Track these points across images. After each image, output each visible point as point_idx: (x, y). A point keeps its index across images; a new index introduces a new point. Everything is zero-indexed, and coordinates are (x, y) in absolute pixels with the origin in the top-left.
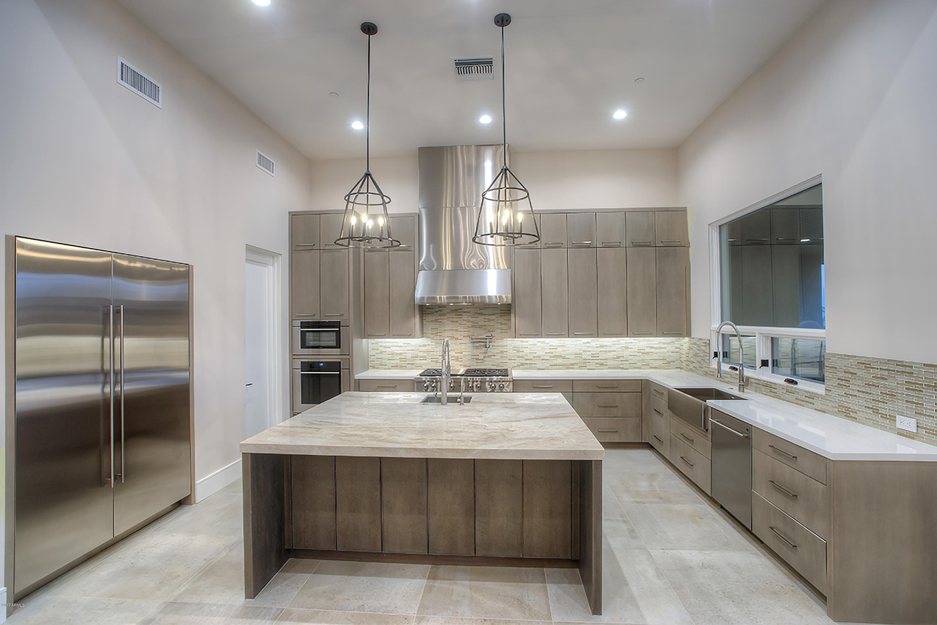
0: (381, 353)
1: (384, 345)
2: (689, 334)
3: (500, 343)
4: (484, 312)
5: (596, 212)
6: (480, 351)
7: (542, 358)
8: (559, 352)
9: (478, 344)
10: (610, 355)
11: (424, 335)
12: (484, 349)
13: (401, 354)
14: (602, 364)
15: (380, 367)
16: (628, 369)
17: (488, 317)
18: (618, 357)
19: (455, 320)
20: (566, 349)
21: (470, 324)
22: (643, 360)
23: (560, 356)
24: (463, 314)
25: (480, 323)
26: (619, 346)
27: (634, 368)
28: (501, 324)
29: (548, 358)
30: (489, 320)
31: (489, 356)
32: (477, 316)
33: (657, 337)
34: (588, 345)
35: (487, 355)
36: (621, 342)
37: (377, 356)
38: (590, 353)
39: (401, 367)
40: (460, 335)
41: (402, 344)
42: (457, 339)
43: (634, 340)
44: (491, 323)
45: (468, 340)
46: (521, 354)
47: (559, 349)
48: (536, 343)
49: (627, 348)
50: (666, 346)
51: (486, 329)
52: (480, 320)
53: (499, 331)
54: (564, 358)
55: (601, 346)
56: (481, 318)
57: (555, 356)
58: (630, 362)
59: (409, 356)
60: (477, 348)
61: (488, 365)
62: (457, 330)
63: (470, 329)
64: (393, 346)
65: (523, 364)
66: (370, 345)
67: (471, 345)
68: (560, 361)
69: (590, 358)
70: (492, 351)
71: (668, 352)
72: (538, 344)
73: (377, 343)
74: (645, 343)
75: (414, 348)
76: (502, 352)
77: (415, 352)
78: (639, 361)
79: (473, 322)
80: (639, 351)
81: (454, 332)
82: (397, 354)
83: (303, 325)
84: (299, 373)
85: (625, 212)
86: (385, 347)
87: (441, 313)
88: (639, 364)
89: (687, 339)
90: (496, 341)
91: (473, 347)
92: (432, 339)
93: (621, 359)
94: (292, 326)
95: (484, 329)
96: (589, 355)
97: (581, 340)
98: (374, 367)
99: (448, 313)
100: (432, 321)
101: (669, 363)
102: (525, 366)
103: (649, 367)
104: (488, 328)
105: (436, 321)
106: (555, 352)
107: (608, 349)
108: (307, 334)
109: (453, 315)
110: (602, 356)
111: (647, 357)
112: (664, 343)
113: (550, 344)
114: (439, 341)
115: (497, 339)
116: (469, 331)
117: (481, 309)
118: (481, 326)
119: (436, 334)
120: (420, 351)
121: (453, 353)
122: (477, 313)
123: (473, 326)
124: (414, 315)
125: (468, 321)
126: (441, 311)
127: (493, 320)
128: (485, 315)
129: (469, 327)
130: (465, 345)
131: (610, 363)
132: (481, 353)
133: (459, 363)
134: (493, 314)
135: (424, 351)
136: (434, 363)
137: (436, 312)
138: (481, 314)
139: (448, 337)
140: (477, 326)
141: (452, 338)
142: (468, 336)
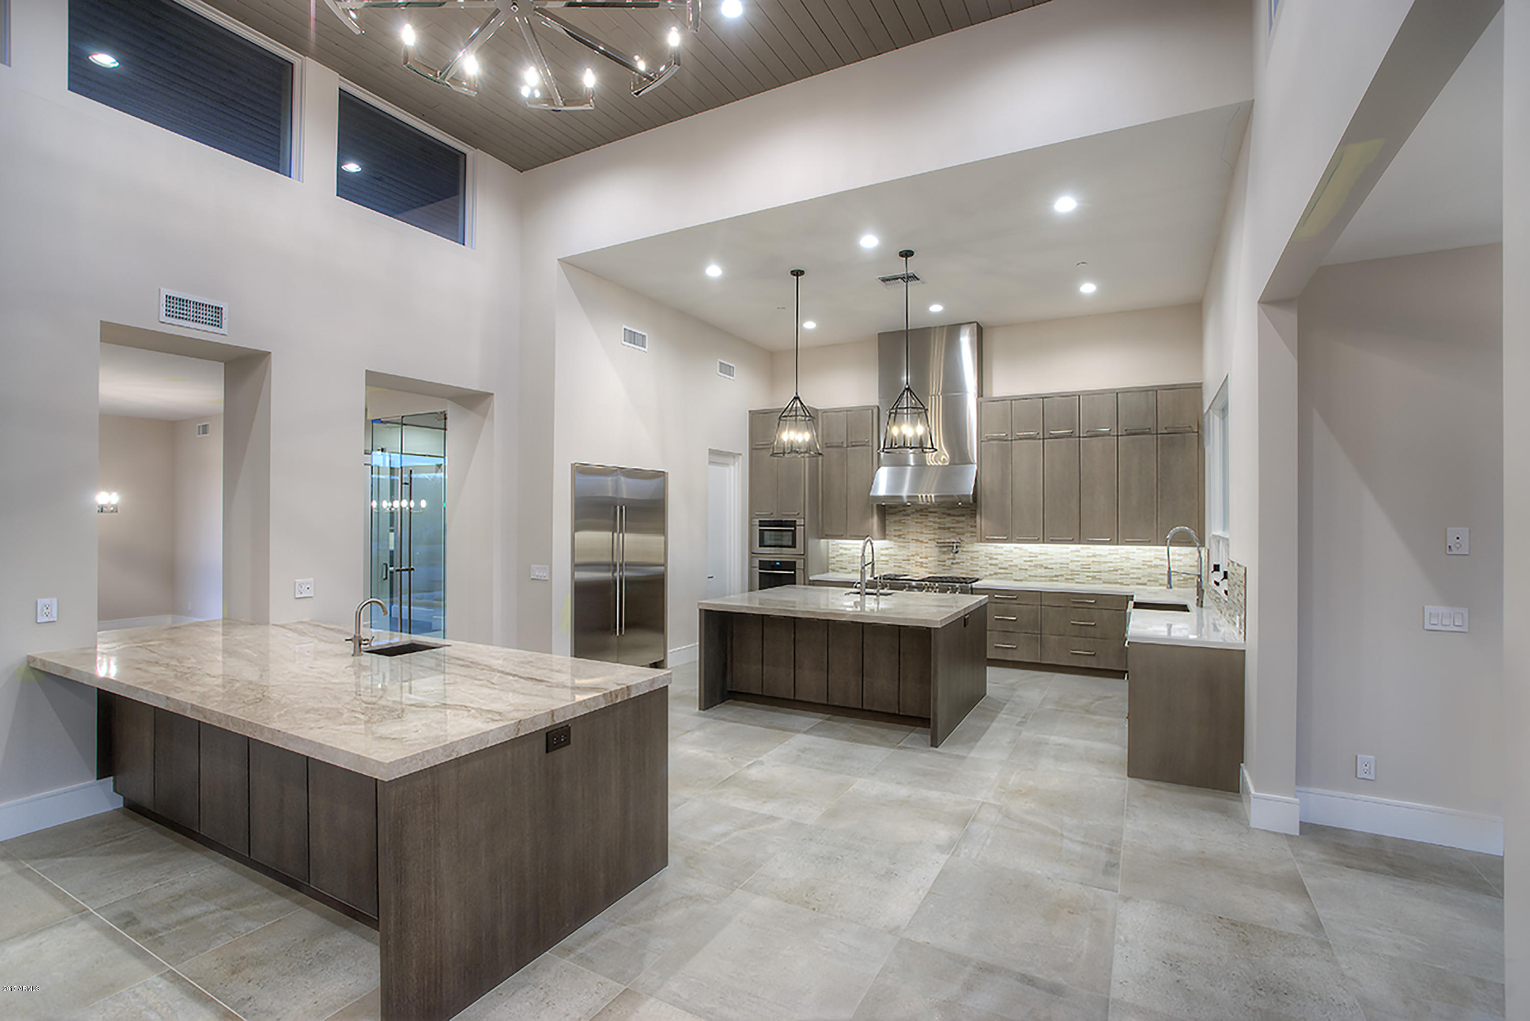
0: (841, 555)
1: (845, 546)
2: (1200, 543)
3: (967, 548)
4: (951, 512)
5: (1078, 395)
6: (947, 556)
7: (1019, 566)
8: (1040, 560)
9: (945, 549)
10: (1104, 567)
11: (887, 537)
12: (952, 555)
14: (1094, 578)
15: (840, 570)
16: (1128, 585)
17: (957, 518)
18: (1116, 570)
19: (919, 521)
20: (1048, 557)
21: (937, 526)
22: (1150, 575)
23: (1041, 566)
24: (930, 514)
25: (948, 525)
26: (1118, 556)
27: (1138, 584)
28: (971, 526)
29: (1027, 567)
30: (958, 522)
31: (957, 563)
32: (945, 516)
33: (1157, 545)
34: (1077, 553)
35: (955, 561)
36: (1120, 551)
37: (837, 559)
38: (1079, 564)
40: (926, 538)
42: (922, 542)
43: (1138, 549)
44: (960, 525)
45: (933, 544)
46: (994, 562)
48: (1012, 549)
49: (1128, 558)
50: (1181, 557)
51: (954, 532)
52: (948, 521)
53: (969, 535)
54: (1046, 568)
55: (1094, 556)
56: (949, 519)
57: (1035, 566)
58: (1131, 576)
60: (944, 553)
61: (956, 572)
62: (922, 533)
63: (937, 531)
64: (853, 548)
65: (995, 574)
66: (830, 547)
67: (937, 549)
68: (1041, 571)
69: (1079, 569)
70: (961, 557)
71: (1185, 566)
72: (1015, 551)
73: (837, 544)
74: (1153, 554)
76: (972, 558)
78: (1143, 576)
79: (940, 523)
81: (919, 534)
83: (762, 523)
84: (757, 571)
85: (1117, 393)
86: (845, 549)
87: (905, 513)
90: (966, 546)
91: (940, 551)
92: (895, 541)
93: (1120, 572)
94: (751, 525)
95: (952, 532)
96: (1077, 566)
97: (1068, 548)
98: (833, 570)
99: (913, 513)
100: (895, 522)
102: (1000, 576)
103: (1158, 584)
104: (957, 530)
105: (900, 521)
106: (1036, 561)
107: (1103, 559)
108: (766, 533)
109: (918, 515)
110: (1094, 568)
111: (1153, 570)
112: (1179, 555)
113: (1030, 550)
114: (902, 544)
115: (967, 544)
116: (935, 534)
117: (949, 509)
118: (949, 528)
119: (899, 536)
120: (882, 555)
121: (918, 559)
122: (944, 514)
123: (939, 528)
124: (872, 516)
125: (935, 523)
126: (905, 510)
127: (963, 522)
128: (954, 515)
129: (935, 529)
130: (929, 550)
131: (1105, 576)
132: (949, 559)
133: (924, 569)
134: (963, 515)
135: (886, 555)
136: (897, 569)
137: (900, 511)
138: (949, 515)
139: (913, 539)
140: (944, 529)
141: (917, 540)
142: (934, 540)
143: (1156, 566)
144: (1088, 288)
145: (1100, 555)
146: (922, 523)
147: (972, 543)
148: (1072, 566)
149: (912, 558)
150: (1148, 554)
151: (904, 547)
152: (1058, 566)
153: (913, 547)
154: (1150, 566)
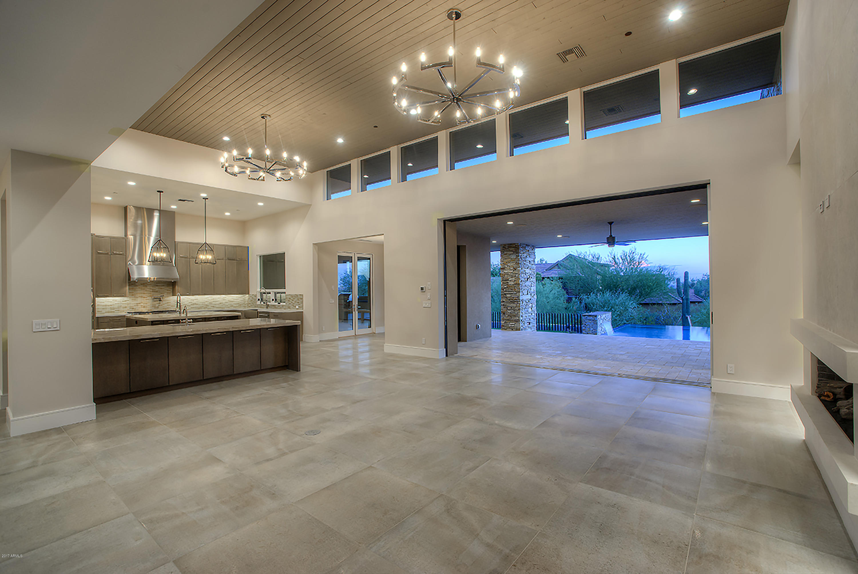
2: (248, 294)
3: (165, 299)
4: (158, 285)
6: (156, 303)
10: (217, 303)
12: (159, 302)
13: (111, 305)
14: (213, 307)
18: (220, 303)
21: (151, 290)
22: (231, 304)
23: (195, 304)
24: (148, 286)
25: (157, 290)
28: (167, 290)
30: (161, 289)
31: (162, 305)
34: (208, 298)
39: (111, 312)
40: (146, 296)
41: (111, 301)
42: (144, 297)
44: (162, 290)
45: (149, 298)
47: (195, 301)
49: (224, 300)
51: (160, 293)
52: (157, 288)
53: (167, 293)
55: (213, 299)
56: (157, 287)
57: (193, 304)
59: (116, 306)
60: (155, 301)
62: (144, 293)
67: (152, 300)
68: (195, 306)
70: (163, 303)
71: (240, 300)
72: (186, 299)
75: (119, 302)
76: (168, 303)
77: (120, 305)
79: (153, 289)
80: (229, 301)
81: (142, 294)
82: (108, 306)
85: (225, 246)
88: (229, 306)
89: (247, 295)
92: (130, 297)
97: (205, 297)
99: (139, 285)
101: (240, 305)
109: (142, 286)
110: (214, 303)
112: (239, 297)
114: (134, 299)
115: (165, 297)
116: (150, 294)
117: (157, 283)
118: (157, 291)
119: (133, 295)
120: (123, 304)
121: (142, 304)
122: (155, 285)
123: (153, 291)
124: (126, 286)
125: (151, 289)
126: (135, 284)
127: (164, 288)
128: (159, 286)
129: (150, 292)
130: (148, 300)
131: (217, 306)
132: (157, 304)
133: (145, 309)
134: (163, 286)
135: (125, 304)
136: (131, 310)
137: (132, 284)
138: (157, 286)
139: (139, 296)
140: (155, 292)
141: (142, 297)
142: (150, 296)
143: (232, 301)
144: (227, 214)
145: (215, 299)
146: (144, 289)
147: (168, 297)
148: (206, 303)
149: (139, 304)
150: (230, 298)
151: (135, 300)
152: (201, 304)
153: (139, 300)
154: (231, 302)
